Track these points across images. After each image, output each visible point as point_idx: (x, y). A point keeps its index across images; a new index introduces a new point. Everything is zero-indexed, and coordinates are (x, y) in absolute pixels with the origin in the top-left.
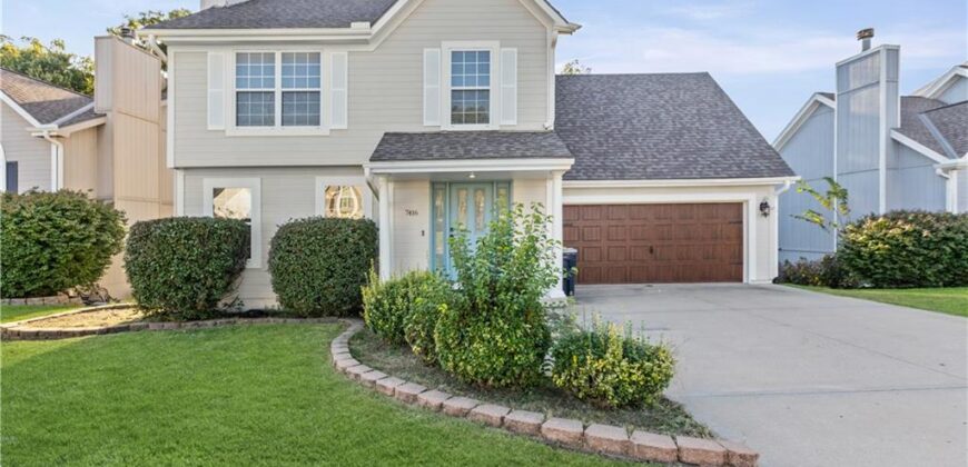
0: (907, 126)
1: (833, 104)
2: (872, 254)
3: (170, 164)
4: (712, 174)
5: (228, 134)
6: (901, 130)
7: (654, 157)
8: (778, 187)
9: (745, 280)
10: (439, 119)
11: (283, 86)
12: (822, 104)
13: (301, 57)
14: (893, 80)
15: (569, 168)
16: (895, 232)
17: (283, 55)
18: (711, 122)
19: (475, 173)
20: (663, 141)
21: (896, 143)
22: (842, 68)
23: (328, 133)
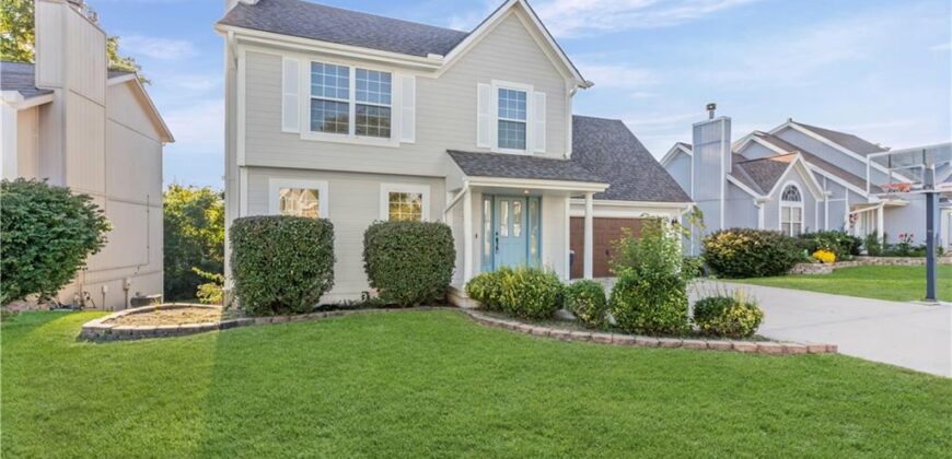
0: (735, 173)
1: (691, 153)
2: (725, 256)
3: (241, 161)
4: (647, 198)
5: (302, 138)
6: (732, 174)
8: (682, 209)
10: (487, 141)
11: (357, 99)
12: (681, 151)
13: (374, 74)
14: (728, 141)
15: (603, 190)
16: (739, 241)
17: (357, 69)
19: (530, 190)
21: (729, 182)
22: (697, 128)
23: (398, 146)
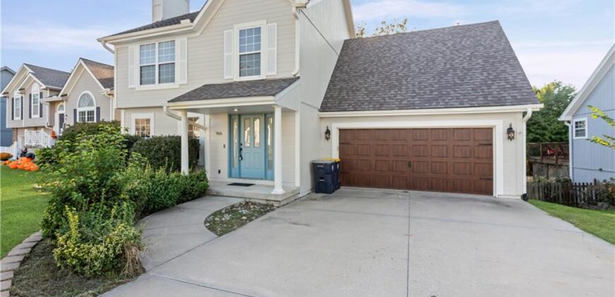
4: (457, 104)
5: (137, 90)
7: (414, 92)
9: (494, 195)
10: (232, 74)
11: (159, 61)
13: (167, 44)
17: (159, 43)
18: (480, 61)
19: (238, 107)
20: (429, 79)
23: (178, 87)
